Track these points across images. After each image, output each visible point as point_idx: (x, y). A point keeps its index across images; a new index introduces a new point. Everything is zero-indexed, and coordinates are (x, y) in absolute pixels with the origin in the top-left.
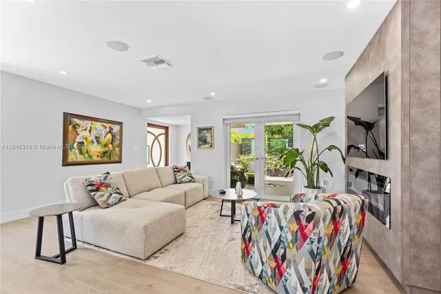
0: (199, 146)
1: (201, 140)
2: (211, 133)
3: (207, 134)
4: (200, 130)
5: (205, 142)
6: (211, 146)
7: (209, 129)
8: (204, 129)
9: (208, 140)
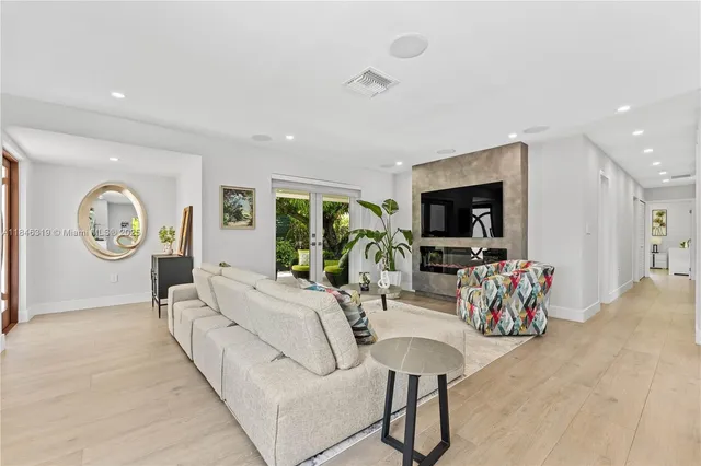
0: (226, 223)
1: (231, 214)
2: (250, 200)
3: (242, 202)
4: (227, 192)
5: (238, 216)
6: (250, 224)
7: (247, 193)
8: (238, 192)
9: (244, 213)
